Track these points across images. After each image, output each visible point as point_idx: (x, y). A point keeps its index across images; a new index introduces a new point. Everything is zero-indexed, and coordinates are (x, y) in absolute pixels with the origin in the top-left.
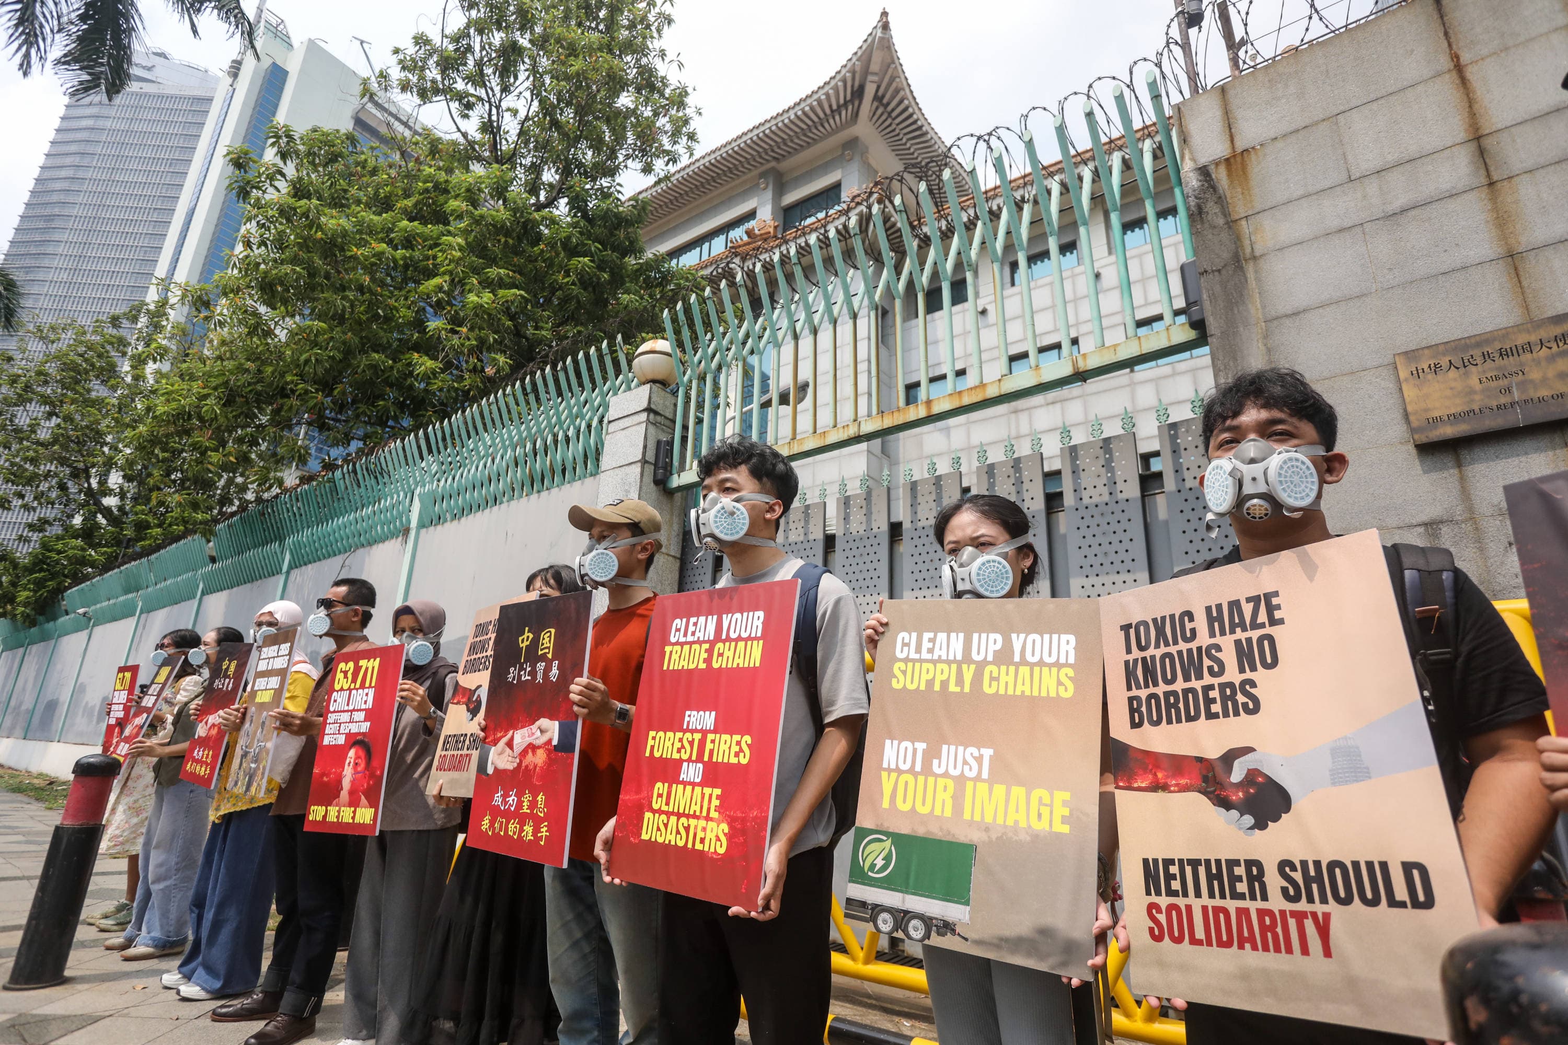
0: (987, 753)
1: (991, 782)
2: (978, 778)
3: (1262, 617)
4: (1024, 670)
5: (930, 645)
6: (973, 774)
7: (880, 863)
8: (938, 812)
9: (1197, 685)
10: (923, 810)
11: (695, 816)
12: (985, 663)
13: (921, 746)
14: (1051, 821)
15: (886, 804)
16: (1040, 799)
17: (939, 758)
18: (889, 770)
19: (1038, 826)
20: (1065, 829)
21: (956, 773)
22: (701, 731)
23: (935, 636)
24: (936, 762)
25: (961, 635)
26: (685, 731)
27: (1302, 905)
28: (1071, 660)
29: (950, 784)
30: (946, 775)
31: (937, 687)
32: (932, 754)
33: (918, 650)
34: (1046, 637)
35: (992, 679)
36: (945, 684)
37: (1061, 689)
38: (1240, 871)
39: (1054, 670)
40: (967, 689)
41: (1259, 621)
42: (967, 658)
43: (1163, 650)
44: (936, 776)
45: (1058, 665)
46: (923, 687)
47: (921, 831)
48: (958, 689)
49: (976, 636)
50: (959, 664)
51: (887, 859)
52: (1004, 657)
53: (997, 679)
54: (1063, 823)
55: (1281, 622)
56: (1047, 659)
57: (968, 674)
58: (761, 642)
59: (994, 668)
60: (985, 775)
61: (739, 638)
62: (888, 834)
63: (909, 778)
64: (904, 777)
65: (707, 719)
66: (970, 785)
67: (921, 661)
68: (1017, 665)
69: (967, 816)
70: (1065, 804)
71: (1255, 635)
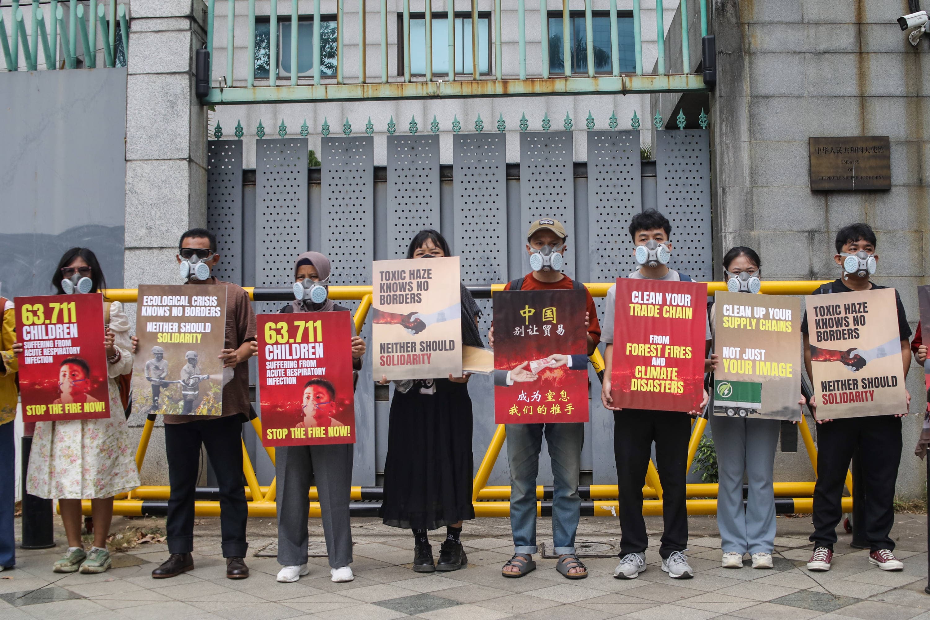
0: (763, 351)
1: (765, 361)
2: (760, 360)
3: (862, 310)
4: (774, 322)
5: (738, 311)
6: (759, 359)
7: (726, 392)
8: (747, 373)
9: (840, 329)
10: (741, 372)
11: (663, 379)
12: (760, 318)
13: (738, 349)
14: (786, 373)
15: (726, 371)
16: (782, 366)
17: (745, 353)
18: (726, 359)
19: (782, 375)
20: (791, 376)
21: (752, 358)
22: (662, 344)
23: (739, 307)
24: (744, 355)
25: (750, 307)
26: (651, 344)
27: (867, 389)
28: (790, 320)
29: (751, 363)
30: (749, 359)
31: (742, 327)
32: (743, 352)
34: (781, 310)
35: (763, 325)
36: (745, 326)
37: (787, 329)
38: (851, 382)
39: (784, 322)
40: (754, 328)
42: (753, 317)
43: (829, 317)
44: (745, 360)
45: (785, 320)
46: (736, 327)
47: (741, 380)
48: (750, 328)
49: (755, 308)
50: (750, 318)
51: (729, 390)
52: (766, 316)
53: (765, 325)
54: (789, 374)
55: (867, 312)
56: (782, 318)
57: (754, 322)
58: (691, 309)
59: (763, 321)
60: (763, 359)
61: (678, 306)
62: (728, 382)
63: (735, 361)
64: (732, 361)
65: (666, 340)
66: (758, 363)
67: (735, 317)
68: (772, 320)
69: (758, 373)
70: (790, 367)
71: (859, 315)
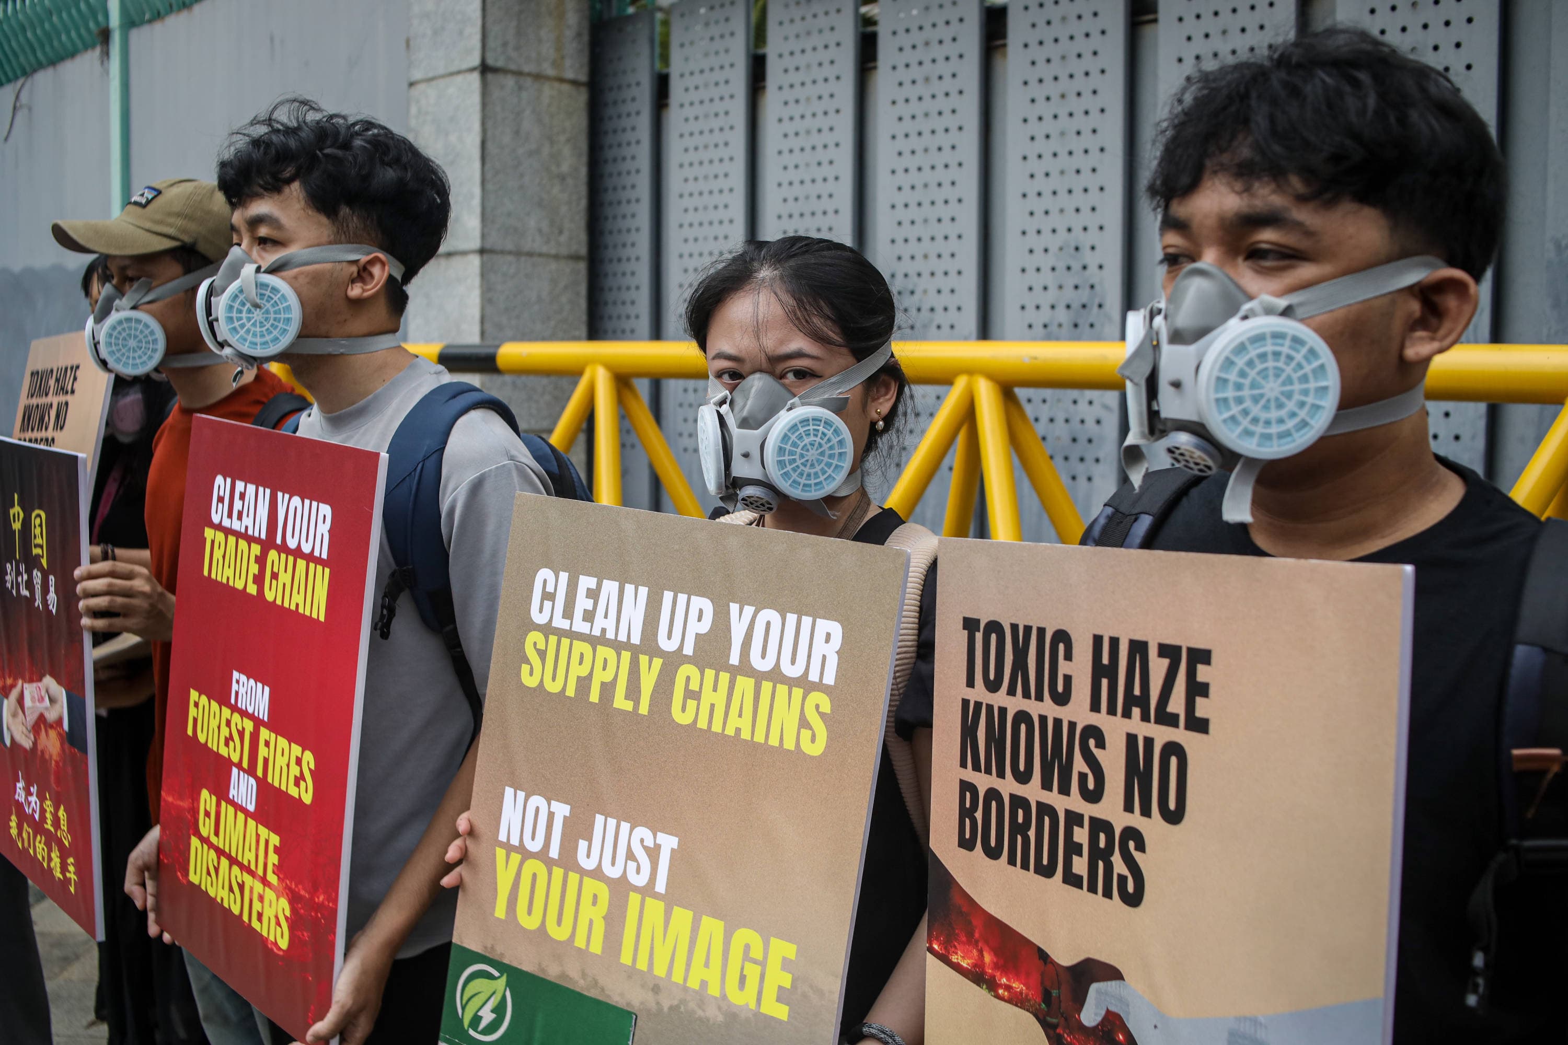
0: (668, 842)
1: (671, 900)
2: (648, 891)
3: (1176, 704)
4: (745, 684)
5: (589, 604)
6: (640, 880)
7: (487, 1016)
8: (580, 942)
10: (559, 933)
12: (678, 657)
13: (562, 810)
14: (760, 993)
15: (500, 912)
16: (747, 947)
17: (589, 838)
18: (509, 847)
19: (736, 999)
20: (781, 1012)
21: (614, 872)
23: (599, 585)
24: (583, 845)
25: (643, 591)
28: (830, 679)
29: (604, 892)
31: (594, 697)
32: (578, 828)
34: (792, 618)
35: (689, 693)
36: (608, 689)
37: (806, 734)
39: (798, 694)
40: (644, 709)
41: (1171, 708)
42: (650, 641)
44: (583, 872)
45: (803, 682)
46: (571, 692)
47: (552, 972)
48: (628, 706)
49: (668, 596)
50: (636, 651)
51: (499, 1010)
52: (713, 650)
53: (696, 696)
54: (779, 1000)
56: (787, 668)
57: (649, 676)
59: (693, 672)
60: (661, 886)
62: (502, 967)
63: (541, 868)
64: (532, 865)
66: (634, 899)
67: (573, 636)
68: (735, 672)
69: (626, 958)
70: (786, 965)
71: (1161, 735)
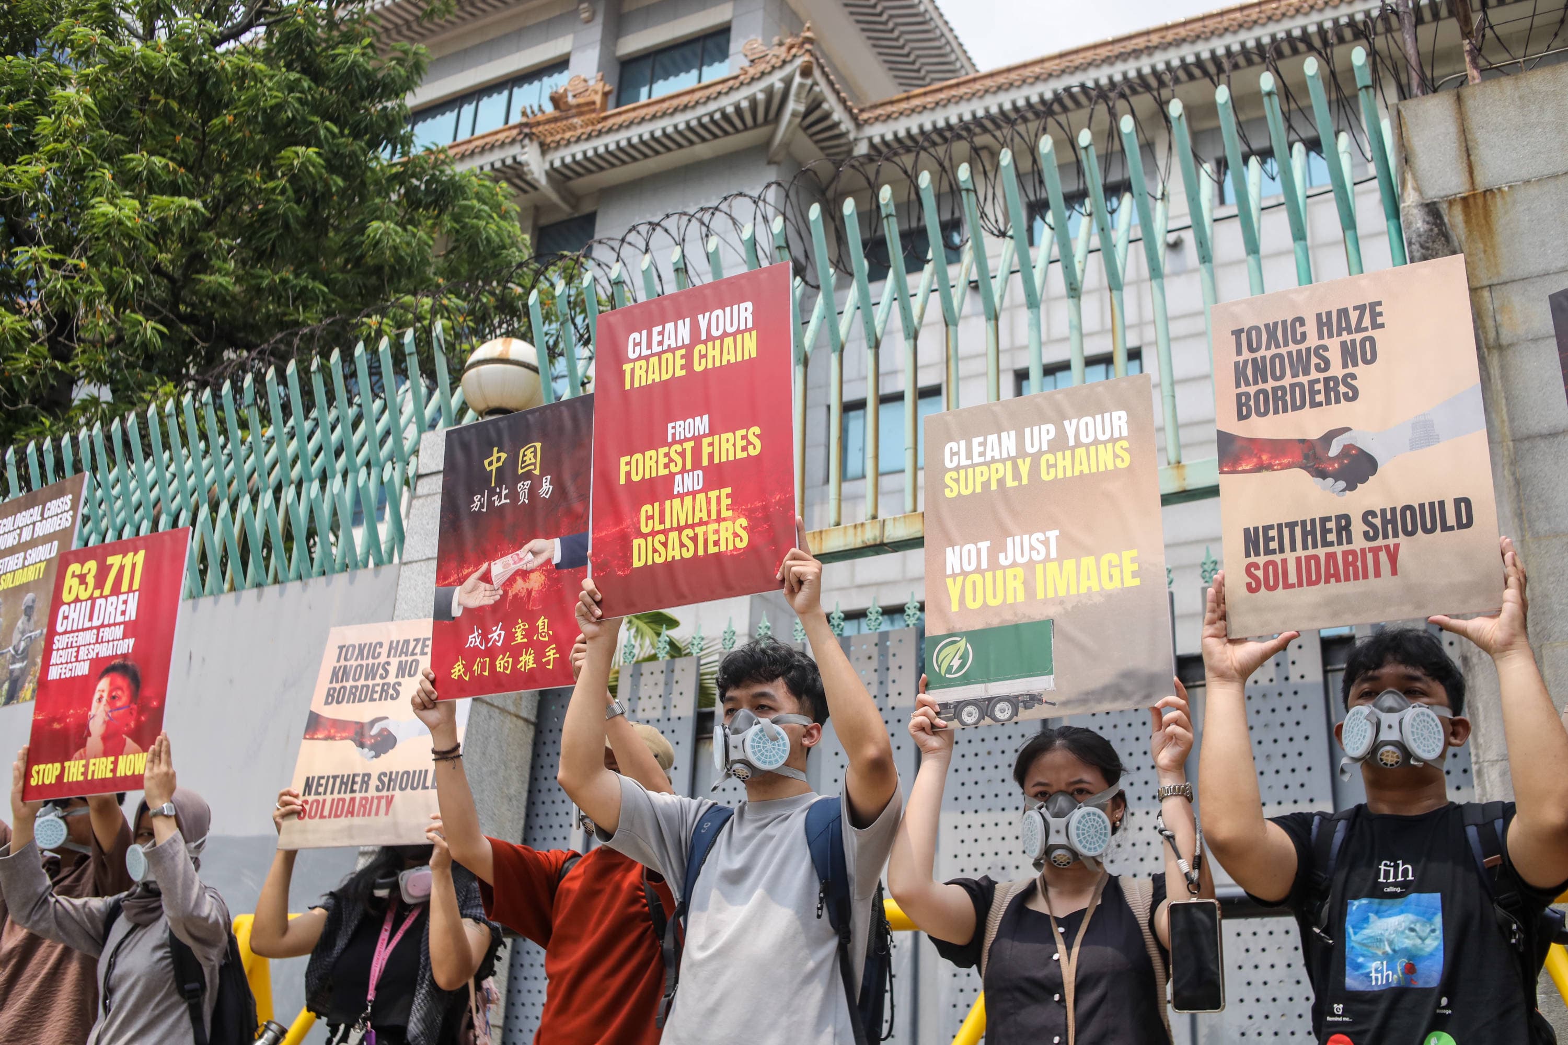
0: (1053, 534)
1: (1060, 559)
2: (1047, 559)
4: (1081, 452)
5: (982, 449)
6: (1042, 556)
7: (956, 663)
8: (1010, 600)
9: (1304, 380)
10: (995, 602)
12: (1040, 453)
13: (984, 545)
14: (1122, 579)
15: (955, 607)
16: (1110, 562)
17: (1005, 550)
18: (954, 576)
19: (1109, 586)
20: (1136, 582)
21: (1024, 560)
23: (985, 439)
24: (1002, 556)
25: (1013, 433)
28: (1125, 433)
29: (1020, 571)
30: (1014, 564)
31: (994, 486)
32: (997, 548)
33: (969, 456)
34: (1098, 417)
35: (1049, 466)
36: (1001, 482)
37: (1118, 461)
39: (1110, 446)
40: (1025, 481)
42: (1021, 452)
44: (1004, 568)
45: (1113, 440)
46: (979, 489)
47: (995, 622)
48: (1016, 484)
49: (1027, 431)
50: (1014, 460)
51: (964, 658)
52: (1059, 444)
53: (1054, 465)
54: (1133, 577)
56: (1101, 437)
57: (1024, 467)
59: (1050, 457)
60: (1053, 554)
63: (977, 577)
64: (971, 578)
66: (1039, 568)
67: (974, 466)
68: (1073, 449)
69: (1040, 595)
70: (1133, 560)
